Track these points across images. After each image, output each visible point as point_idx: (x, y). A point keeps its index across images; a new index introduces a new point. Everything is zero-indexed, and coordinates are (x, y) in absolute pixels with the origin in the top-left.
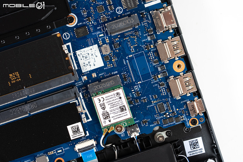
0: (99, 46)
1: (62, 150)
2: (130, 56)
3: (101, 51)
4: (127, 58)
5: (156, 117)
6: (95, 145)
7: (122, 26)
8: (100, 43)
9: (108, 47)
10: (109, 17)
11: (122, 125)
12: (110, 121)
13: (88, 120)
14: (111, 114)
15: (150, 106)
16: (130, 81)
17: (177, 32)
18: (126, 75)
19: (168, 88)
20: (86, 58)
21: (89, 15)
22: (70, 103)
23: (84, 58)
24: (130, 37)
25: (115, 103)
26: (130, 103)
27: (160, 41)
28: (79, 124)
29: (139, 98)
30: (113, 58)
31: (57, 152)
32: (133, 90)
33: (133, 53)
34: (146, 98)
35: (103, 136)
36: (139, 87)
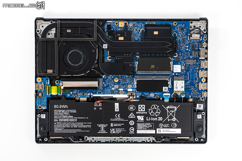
1: (159, 94)
3: (181, 67)
4: (189, 72)
5: (191, 93)
6: (170, 96)
7: (191, 62)
8: (182, 65)
9: (184, 67)
10: (187, 58)
11: (180, 92)
12: (177, 90)
13: (170, 87)
14: (178, 87)
15: (191, 89)
16: (187, 80)
17: (207, 69)
18: (186, 77)
19: (198, 86)
21: (181, 55)
22: (167, 80)
23: (176, 68)
24: (192, 66)
25: (180, 85)
26: (185, 86)
27: (200, 70)
28: (167, 87)
29: (188, 86)
30: (184, 71)
31: (157, 94)
32: (187, 83)
33: (191, 71)
34: (190, 86)
35: (173, 94)
36: (189, 82)
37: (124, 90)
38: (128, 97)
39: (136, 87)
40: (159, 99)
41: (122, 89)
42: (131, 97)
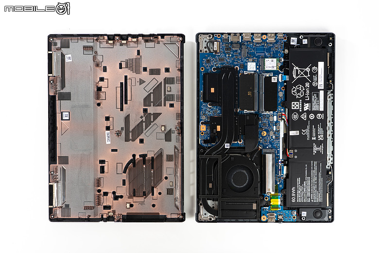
1: (279, 86)
4: (256, 54)
5: (279, 51)
6: (281, 75)
7: (245, 51)
8: (247, 61)
9: (250, 59)
10: (240, 55)
11: (278, 63)
12: (275, 67)
13: (272, 74)
14: (273, 65)
15: (275, 51)
16: (264, 56)
17: (252, 34)
18: (261, 56)
20: (251, 68)
21: (237, 62)
22: (264, 78)
24: (249, 51)
25: (270, 63)
27: (254, 41)
28: (272, 77)
30: (254, 58)
32: (267, 55)
33: (255, 51)
34: (271, 52)
35: (279, 71)
37: (276, 126)
38: (283, 121)
39: (272, 112)
41: (275, 127)
42: (283, 118)
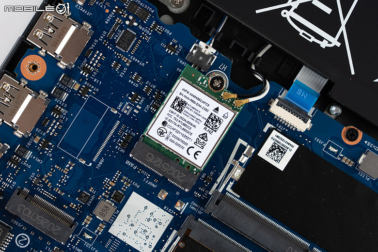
0: (109, 225)
1: (328, 147)
2: (84, 162)
4: (91, 164)
5: (149, 36)
6: (277, 100)
9: (97, 211)
10: (48, 249)
11: (206, 83)
12: (217, 109)
13: (245, 144)
14: (203, 118)
15: (139, 61)
16: (126, 128)
18: (120, 142)
19: (84, 56)
20: (145, 231)
22: (239, 197)
23: (147, 234)
24: (52, 188)
25: (180, 125)
26: (161, 100)
27: (19, 134)
28: (263, 154)
29: (139, 91)
30: (108, 187)
31: (338, 153)
32: (135, 111)
33: (74, 161)
34: (132, 80)
35: (251, 100)
36: (123, 106)
40: (348, 116)
